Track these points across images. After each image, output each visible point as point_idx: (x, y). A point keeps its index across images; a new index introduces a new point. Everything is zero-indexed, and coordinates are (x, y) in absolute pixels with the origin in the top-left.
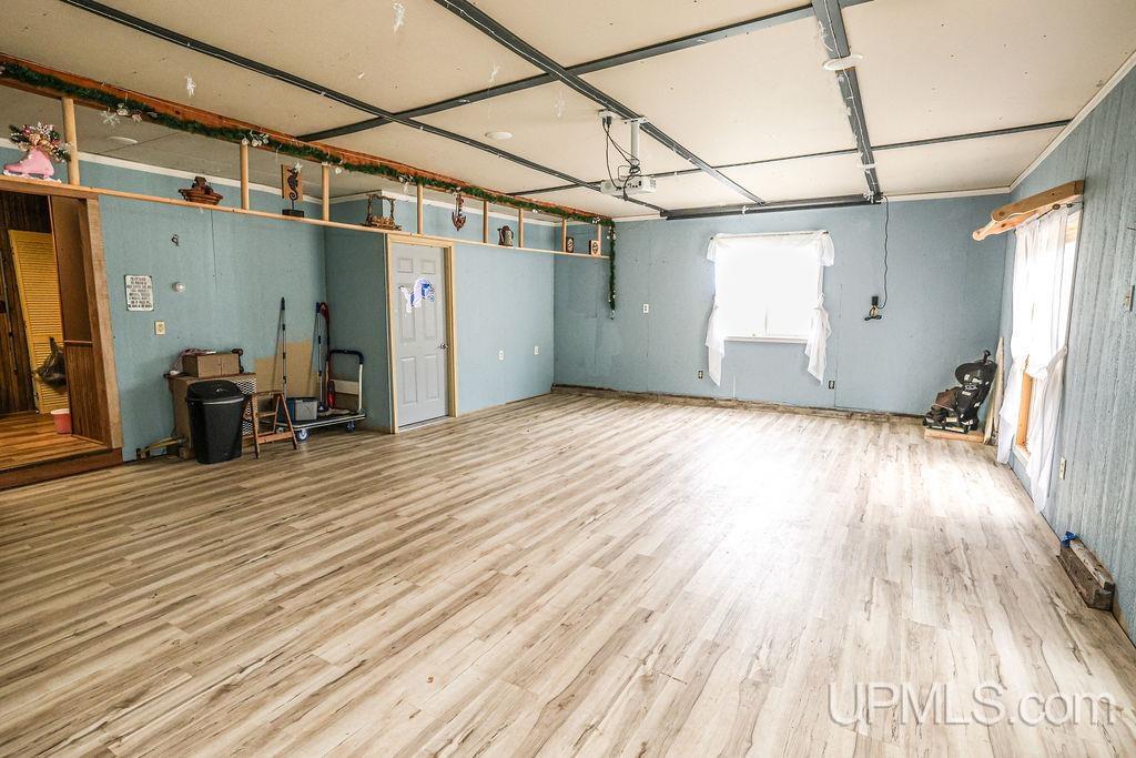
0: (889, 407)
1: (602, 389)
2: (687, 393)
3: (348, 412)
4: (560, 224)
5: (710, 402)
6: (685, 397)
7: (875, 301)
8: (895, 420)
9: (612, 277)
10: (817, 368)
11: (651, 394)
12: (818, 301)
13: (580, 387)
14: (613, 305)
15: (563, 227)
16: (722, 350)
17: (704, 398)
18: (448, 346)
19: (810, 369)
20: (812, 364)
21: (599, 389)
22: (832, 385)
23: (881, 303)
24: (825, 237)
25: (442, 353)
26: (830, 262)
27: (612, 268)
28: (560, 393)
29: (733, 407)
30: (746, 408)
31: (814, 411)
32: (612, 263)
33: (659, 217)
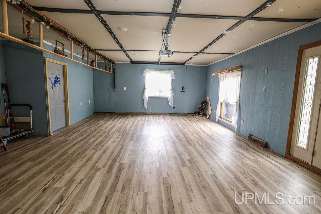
0: (186, 112)
1: (111, 112)
2: (138, 112)
3: (24, 130)
4: (103, 62)
5: (144, 114)
6: (137, 113)
7: (183, 88)
8: (188, 115)
9: (114, 79)
10: (171, 104)
11: (127, 113)
12: (170, 88)
13: (104, 112)
14: (115, 87)
15: (104, 63)
16: (148, 100)
17: (143, 113)
18: (65, 101)
19: (170, 104)
20: (170, 102)
21: (110, 112)
22: (174, 108)
23: (184, 88)
24: (173, 72)
25: (63, 104)
26: (174, 78)
27: (114, 76)
28: (97, 115)
29: (151, 115)
30: (154, 115)
31: (171, 114)
32: (114, 75)
33: (130, 63)
